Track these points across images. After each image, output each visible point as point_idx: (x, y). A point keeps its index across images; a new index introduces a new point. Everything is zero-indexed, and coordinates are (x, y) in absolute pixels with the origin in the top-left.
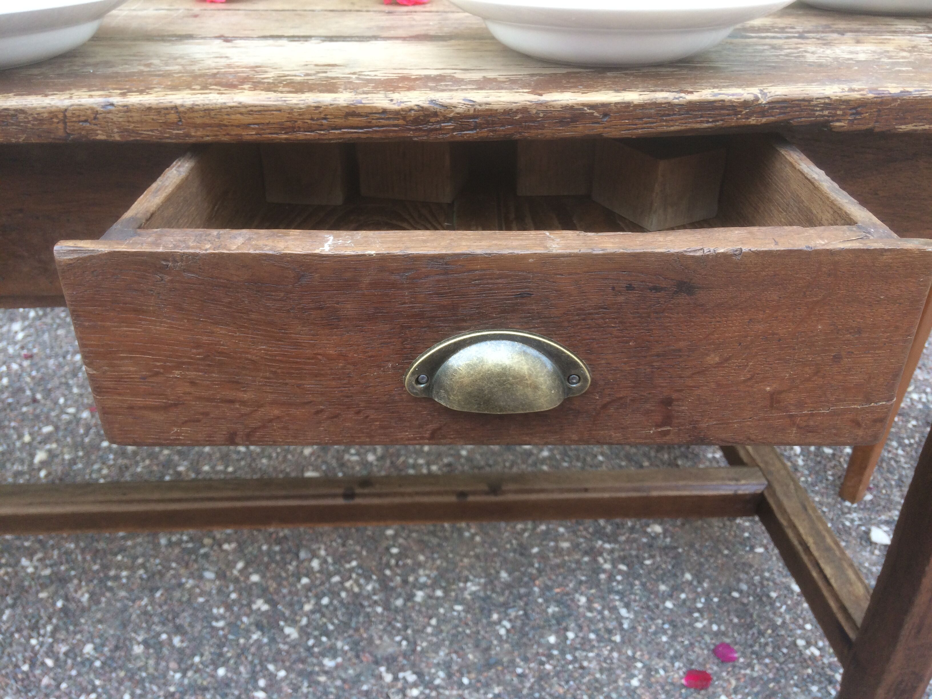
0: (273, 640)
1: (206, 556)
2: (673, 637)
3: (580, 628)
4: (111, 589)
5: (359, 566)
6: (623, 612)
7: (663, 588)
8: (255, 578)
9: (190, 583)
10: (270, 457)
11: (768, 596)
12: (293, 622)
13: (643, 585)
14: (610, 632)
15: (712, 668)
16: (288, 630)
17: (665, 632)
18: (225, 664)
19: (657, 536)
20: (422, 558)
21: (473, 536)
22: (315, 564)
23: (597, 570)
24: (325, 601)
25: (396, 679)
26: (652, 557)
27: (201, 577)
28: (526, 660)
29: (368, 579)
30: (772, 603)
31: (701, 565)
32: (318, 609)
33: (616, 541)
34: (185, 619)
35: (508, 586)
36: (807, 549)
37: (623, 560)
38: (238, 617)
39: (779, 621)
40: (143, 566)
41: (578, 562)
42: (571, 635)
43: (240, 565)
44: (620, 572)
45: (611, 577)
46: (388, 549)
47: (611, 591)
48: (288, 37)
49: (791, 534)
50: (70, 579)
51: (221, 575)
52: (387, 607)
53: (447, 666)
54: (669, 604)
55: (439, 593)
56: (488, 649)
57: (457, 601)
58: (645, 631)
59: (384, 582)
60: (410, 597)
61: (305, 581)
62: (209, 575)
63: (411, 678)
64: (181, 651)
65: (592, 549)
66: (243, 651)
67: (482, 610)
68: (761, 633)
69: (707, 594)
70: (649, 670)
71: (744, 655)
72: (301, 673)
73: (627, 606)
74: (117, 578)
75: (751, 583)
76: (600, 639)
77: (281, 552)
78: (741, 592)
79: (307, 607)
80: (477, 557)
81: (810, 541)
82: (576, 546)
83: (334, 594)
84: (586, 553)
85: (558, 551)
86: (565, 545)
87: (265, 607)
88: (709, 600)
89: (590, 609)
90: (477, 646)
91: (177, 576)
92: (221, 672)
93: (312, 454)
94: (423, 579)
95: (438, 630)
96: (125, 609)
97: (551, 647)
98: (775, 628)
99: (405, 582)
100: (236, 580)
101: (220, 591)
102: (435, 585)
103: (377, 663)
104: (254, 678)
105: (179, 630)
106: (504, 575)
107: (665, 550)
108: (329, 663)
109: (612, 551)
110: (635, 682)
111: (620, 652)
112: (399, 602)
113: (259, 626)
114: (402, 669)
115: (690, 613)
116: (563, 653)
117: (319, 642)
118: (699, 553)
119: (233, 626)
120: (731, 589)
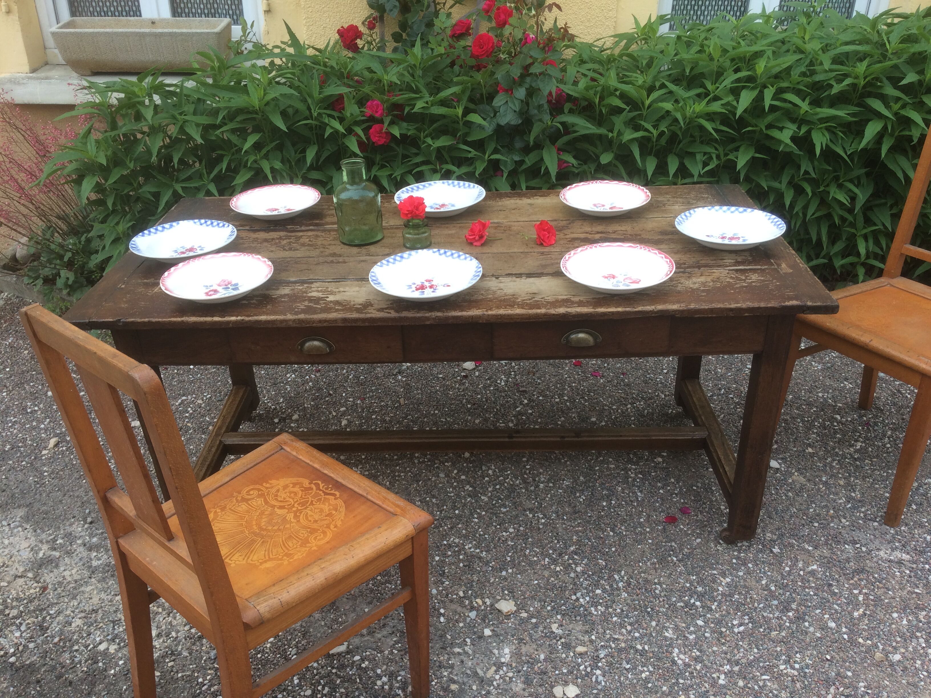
0: (476, 501)
1: (437, 467)
2: (662, 504)
3: (618, 500)
4: (398, 480)
5: (511, 473)
6: (639, 494)
7: (659, 484)
8: (463, 477)
9: (434, 478)
10: (458, 424)
11: (711, 489)
12: (485, 495)
13: (650, 483)
14: (632, 501)
15: (678, 515)
16: (483, 498)
17: (658, 502)
18: (458, 509)
19: (659, 463)
20: (541, 471)
21: (566, 461)
22: (490, 472)
23: (628, 477)
24: (498, 487)
25: (534, 516)
26: (656, 472)
27: (438, 476)
28: (592, 511)
29: (517, 478)
30: (712, 492)
31: (680, 475)
32: (495, 489)
33: (638, 465)
34: (435, 492)
35: (583, 483)
36: (720, 460)
37: (641, 473)
38: (459, 492)
39: (714, 499)
40: (410, 471)
41: (618, 473)
42: (613, 502)
43: (455, 472)
44: (639, 478)
45: (634, 480)
46: (525, 466)
47: (634, 485)
48: (516, 274)
49: (714, 454)
50: (379, 476)
51: (447, 476)
52: (527, 489)
53: (557, 513)
54: (661, 491)
55: (551, 485)
56: (575, 507)
57: (559, 488)
58: (649, 501)
59: (525, 481)
60: (537, 486)
61: (487, 479)
62: (442, 475)
63: (541, 516)
64: (437, 504)
65: (626, 468)
66: (465, 505)
67: (571, 492)
68: (704, 503)
69: (681, 488)
70: (649, 516)
71: (694, 511)
72: (491, 513)
73: (641, 492)
74: (399, 476)
75: (703, 483)
76: (627, 504)
77: (473, 467)
78: (698, 487)
79: (490, 489)
80: (569, 471)
81: (722, 458)
82: (618, 467)
83: (502, 484)
84: (623, 470)
85: (608, 469)
86: (612, 466)
87: (470, 489)
88: (681, 489)
89: (623, 493)
90: (570, 505)
91: (425, 476)
92: (457, 512)
93: (480, 423)
94: (542, 479)
95: (551, 499)
96: (407, 488)
97: (604, 506)
98: (711, 501)
99: (534, 480)
100: (455, 478)
101: (448, 482)
102: (549, 481)
103: (525, 510)
104: (472, 514)
105: (434, 496)
106: (582, 478)
107: (663, 469)
108: (503, 510)
109: (636, 469)
110: (642, 520)
111: (636, 509)
112: (532, 488)
113: (469, 496)
114: (537, 512)
115: (672, 495)
116: (609, 509)
117: (497, 502)
118: (680, 471)
119: (458, 495)
120: (693, 486)
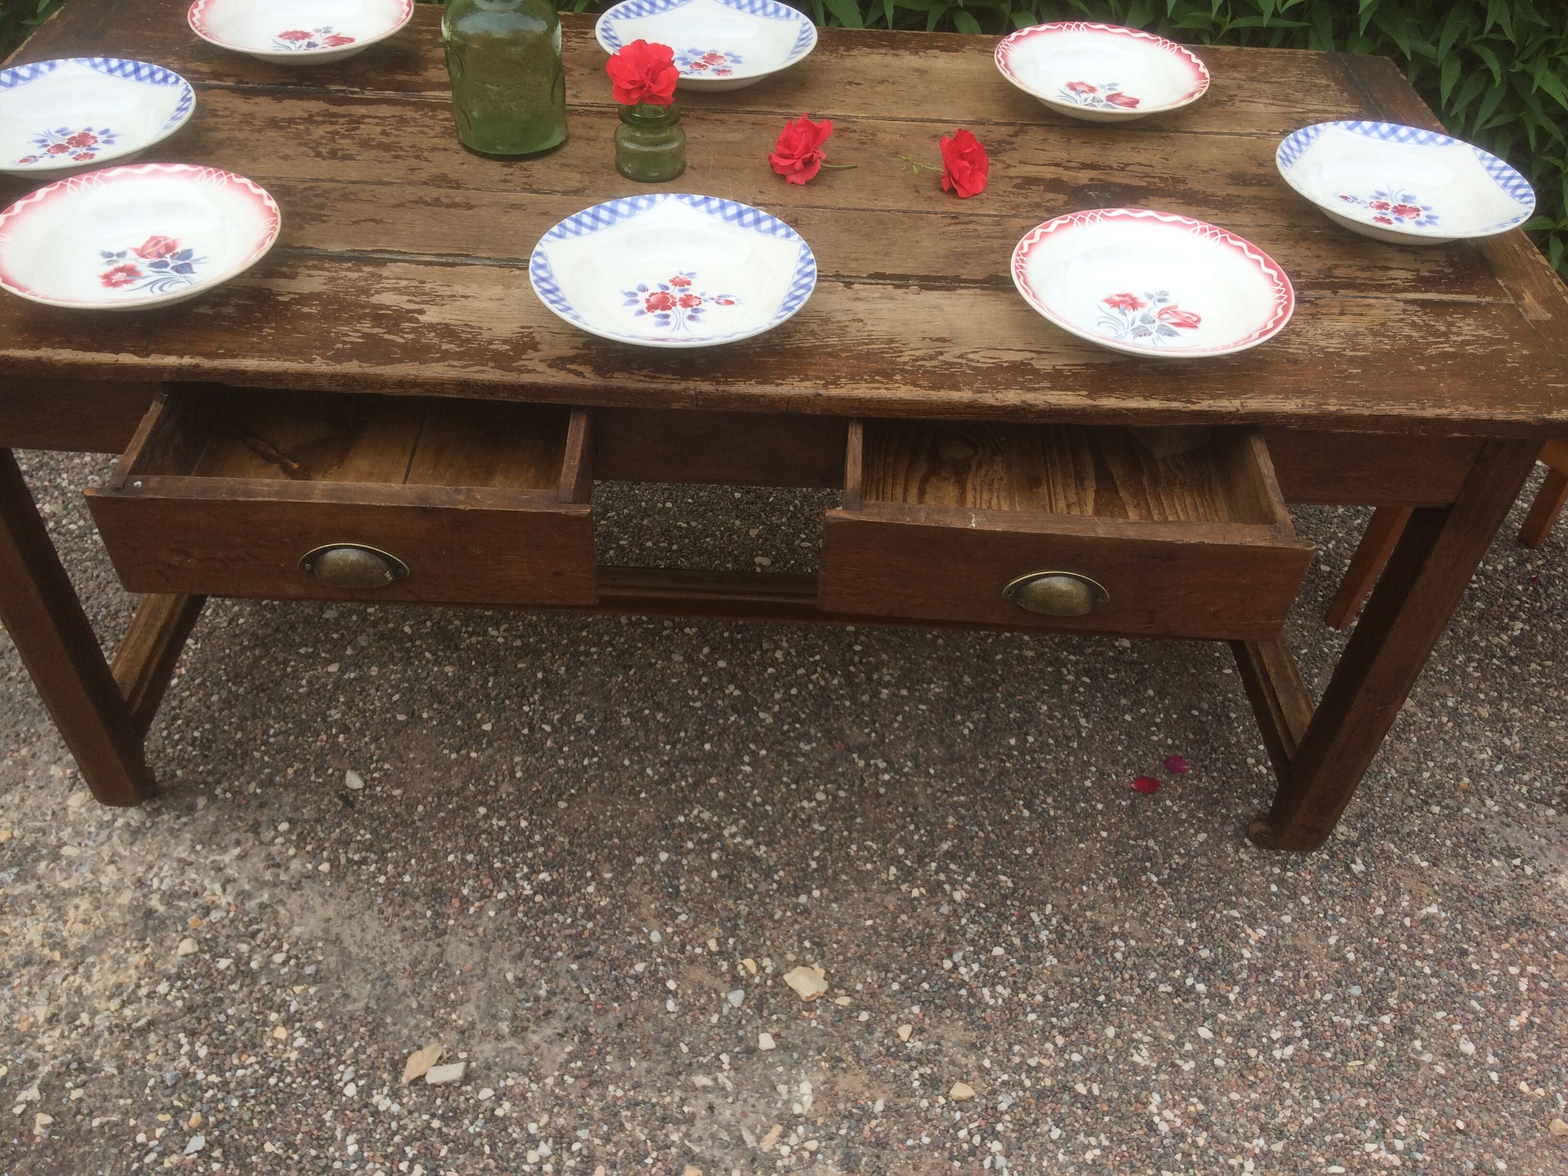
0: (749, 723)
1: (668, 637)
2: (1128, 748)
3: (1040, 733)
4: (583, 664)
5: (823, 660)
6: (1083, 721)
7: (1124, 701)
8: (722, 664)
9: (660, 664)
10: (714, 537)
11: (1228, 717)
12: (767, 709)
13: (1105, 698)
14: (1068, 738)
15: (1161, 776)
16: (762, 715)
17: (1121, 742)
18: (710, 739)
19: (1125, 649)
20: (884, 657)
21: (936, 638)
22: (779, 654)
23: (1062, 680)
24: (794, 691)
25: (868, 764)
26: (1117, 671)
27: (670, 659)
28: (988, 757)
29: (834, 674)
30: (1230, 722)
31: (1165, 682)
32: (788, 697)
33: (1082, 653)
34: (662, 697)
35: (971, 690)
36: (1267, 678)
37: (1086, 673)
38: (713, 700)
39: (1234, 740)
40: (609, 643)
41: (1041, 672)
42: (1031, 739)
43: (706, 650)
44: (1083, 684)
45: (1074, 689)
46: (850, 645)
47: (1072, 701)
49: (1255, 663)
50: (543, 652)
51: (688, 658)
52: (854, 701)
53: (914, 757)
54: (1128, 718)
55: (904, 692)
56: (952, 746)
57: (921, 701)
58: (1103, 740)
59: (849, 678)
60: (876, 694)
61: (771, 670)
62: (677, 657)
63: (882, 765)
64: (666, 726)
65: (1056, 659)
66: (724, 731)
67: (946, 711)
68: (1214, 750)
69: (1167, 710)
70: (1102, 774)
71: (1193, 767)
72: (780, 753)
73: (1087, 716)
74: (587, 653)
75: (1213, 704)
76: (1058, 744)
77: (743, 640)
78: (1200, 710)
79: (777, 696)
80: (940, 659)
81: (1272, 671)
82: (1040, 656)
83: (802, 686)
84: (1050, 663)
85: (1021, 659)
86: (1030, 654)
87: (737, 693)
88: (1168, 715)
89: (1051, 717)
90: (941, 742)
91: (643, 656)
92: (707, 747)
93: (759, 536)
94: (887, 678)
95: (904, 726)
96: (603, 684)
97: (1011, 748)
98: (1228, 745)
99: (870, 679)
100: (704, 665)
101: (689, 673)
102: (899, 684)
103: (849, 750)
104: (738, 754)
105: (659, 707)
106: (967, 679)
107: (1132, 664)
108: (805, 747)
109: (1077, 663)
110: (1088, 783)
111: (1076, 756)
112: (865, 698)
113: (735, 710)
114: (874, 757)
115: (1148, 727)
116: (1022, 754)
117: (792, 728)
118: (1166, 670)
119: (709, 707)
120: (1192, 707)
